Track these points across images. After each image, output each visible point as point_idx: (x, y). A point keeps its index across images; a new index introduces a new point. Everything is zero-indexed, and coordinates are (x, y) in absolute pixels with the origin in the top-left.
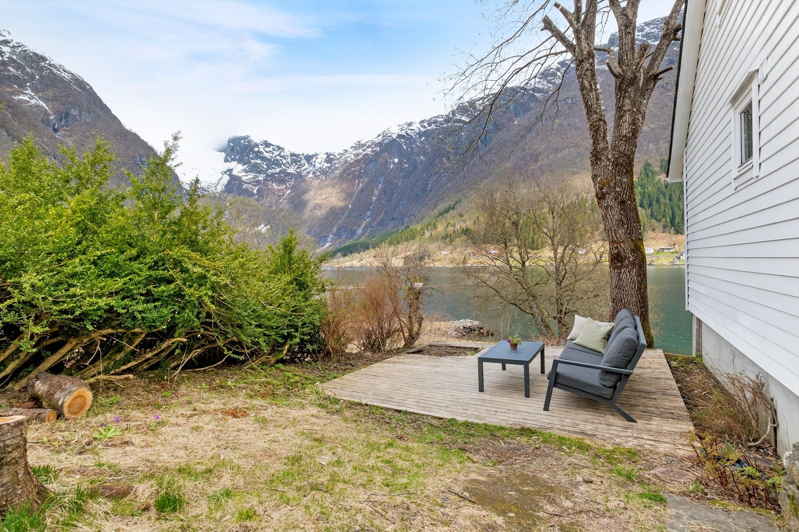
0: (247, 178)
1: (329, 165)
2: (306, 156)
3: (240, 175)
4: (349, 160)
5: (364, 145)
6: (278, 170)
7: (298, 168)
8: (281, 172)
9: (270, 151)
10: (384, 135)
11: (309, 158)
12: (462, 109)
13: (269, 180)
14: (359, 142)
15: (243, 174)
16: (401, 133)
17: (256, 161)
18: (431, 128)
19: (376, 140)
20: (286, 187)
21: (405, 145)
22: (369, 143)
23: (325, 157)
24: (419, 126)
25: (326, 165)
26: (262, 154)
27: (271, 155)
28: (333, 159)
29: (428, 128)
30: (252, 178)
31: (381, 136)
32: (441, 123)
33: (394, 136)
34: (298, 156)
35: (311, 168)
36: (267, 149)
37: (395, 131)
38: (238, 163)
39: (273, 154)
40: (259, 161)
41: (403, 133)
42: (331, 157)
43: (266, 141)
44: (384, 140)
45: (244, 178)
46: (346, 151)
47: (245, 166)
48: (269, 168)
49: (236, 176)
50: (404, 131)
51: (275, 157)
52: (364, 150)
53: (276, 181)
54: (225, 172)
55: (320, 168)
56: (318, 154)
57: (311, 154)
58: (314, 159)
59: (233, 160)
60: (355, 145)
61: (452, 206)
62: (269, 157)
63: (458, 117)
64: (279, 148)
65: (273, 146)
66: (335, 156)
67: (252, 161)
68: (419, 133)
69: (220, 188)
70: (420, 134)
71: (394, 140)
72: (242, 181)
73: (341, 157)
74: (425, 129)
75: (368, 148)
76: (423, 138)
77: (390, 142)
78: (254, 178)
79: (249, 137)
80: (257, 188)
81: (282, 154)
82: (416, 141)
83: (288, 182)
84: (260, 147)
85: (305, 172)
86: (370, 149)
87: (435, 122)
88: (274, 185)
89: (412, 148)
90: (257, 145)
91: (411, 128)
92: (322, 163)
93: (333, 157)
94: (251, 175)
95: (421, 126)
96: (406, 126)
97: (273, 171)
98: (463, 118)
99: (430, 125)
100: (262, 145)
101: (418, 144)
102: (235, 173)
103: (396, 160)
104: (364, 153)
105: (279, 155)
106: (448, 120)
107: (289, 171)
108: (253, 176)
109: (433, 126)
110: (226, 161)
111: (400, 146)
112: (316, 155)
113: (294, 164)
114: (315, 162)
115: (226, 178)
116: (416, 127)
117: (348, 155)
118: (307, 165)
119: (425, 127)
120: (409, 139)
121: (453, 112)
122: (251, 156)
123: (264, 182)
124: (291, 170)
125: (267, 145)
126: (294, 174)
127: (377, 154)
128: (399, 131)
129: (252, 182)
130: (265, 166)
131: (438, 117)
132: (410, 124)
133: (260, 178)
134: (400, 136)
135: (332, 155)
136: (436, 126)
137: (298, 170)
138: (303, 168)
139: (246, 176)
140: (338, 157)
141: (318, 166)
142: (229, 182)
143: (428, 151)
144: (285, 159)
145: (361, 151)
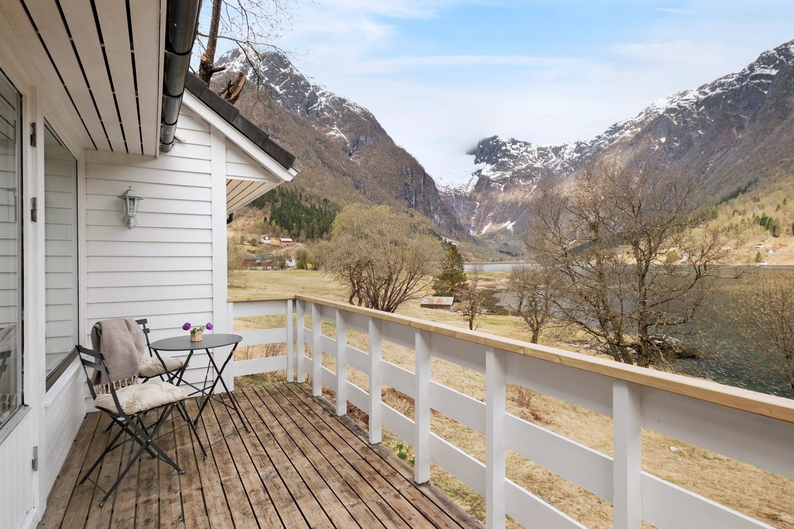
0: (495, 176)
1: (579, 155)
2: (554, 148)
3: (489, 174)
4: (603, 146)
5: (622, 127)
6: (524, 166)
7: (545, 162)
8: (528, 167)
9: (517, 148)
10: (648, 112)
11: (556, 150)
12: (766, 60)
13: (516, 177)
14: (615, 125)
15: (492, 173)
16: (670, 106)
17: (504, 160)
18: (714, 93)
19: (637, 119)
20: (532, 183)
21: (676, 120)
22: (628, 124)
23: (574, 146)
24: (697, 93)
25: (576, 155)
26: (510, 152)
27: (518, 152)
28: (584, 148)
29: (710, 94)
30: (499, 176)
31: (644, 114)
32: (731, 84)
33: (661, 112)
34: (545, 149)
35: (559, 160)
36: (514, 147)
37: (662, 104)
38: (487, 163)
39: (520, 151)
40: (506, 159)
41: (674, 105)
42: (582, 145)
43: (513, 139)
44: (647, 118)
45: (492, 177)
46: (599, 137)
47: (493, 166)
48: (515, 165)
49: (484, 176)
50: (676, 104)
51: (522, 153)
52: (620, 134)
53: (523, 177)
54: (475, 173)
55: (569, 159)
56: (567, 145)
57: (559, 145)
58: (563, 150)
59: (482, 161)
60: (610, 129)
61: (743, 188)
62: (516, 154)
63: (758, 71)
64: (526, 144)
65: (520, 142)
66: (586, 144)
67: (500, 160)
68: (696, 103)
69: (470, 189)
70: (698, 104)
71: (661, 116)
72: (491, 180)
73: (593, 145)
74: (706, 96)
75: (626, 130)
76: (703, 108)
77: (656, 119)
78: (501, 176)
79: (497, 137)
80: (504, 186)
81: (529, 149)
82: (692, 113)
83: (535, 177)
84: (507, 145)
85: (553, 165)
86: (628, 131)
87: (722, 85)
88: (520, 181)
89: (685, 122)
90: (504, 144)
91: (685, 98)
92: (572, 154)
93: (584, 145)
94: (499, 174)
95: (700, 93)
96: (677, 97)
97: (520, 167)
98: (767, 72)
99: (713, 89)
100: (509, 143)
101: (695, 116)
102: (484, 173)
103: (663, 140)
104: (621, 136)
105: (526, 151)
106: (742, 77)
107: (535, 165)
108: (500, 174)
109: (718, 91)
110: (476, 162)
111: (669, 121)
112: (565, 146)
113: (541, 158)
114: (563, 153)
115: (476, 179)
116: (693, 95)
117: (602, 141)
118: (554, 158)
119: (705, 93)
120: (681, 112)
121: (751, 68)
122: (499, 155)
123: (511, 179)
124: (538, 165)
125: (514, 142)
126: (541, 168)
127: (638, 137)
128: (669, 104)
129: (499, 180)
130: (512, 164)
131: (726, 77)
132: (685, 94)
133: (507, 176)
134: (669, 111)
135: (582, 143)
136: (723, 89)
137: (545, 164)
138: (551, 161)
139: (493, 175)
140: (590, 145)
141: (566, 156)
142: (479, 183)
143: (708, 122)
144: (532, 154)
145: (617, 135)
